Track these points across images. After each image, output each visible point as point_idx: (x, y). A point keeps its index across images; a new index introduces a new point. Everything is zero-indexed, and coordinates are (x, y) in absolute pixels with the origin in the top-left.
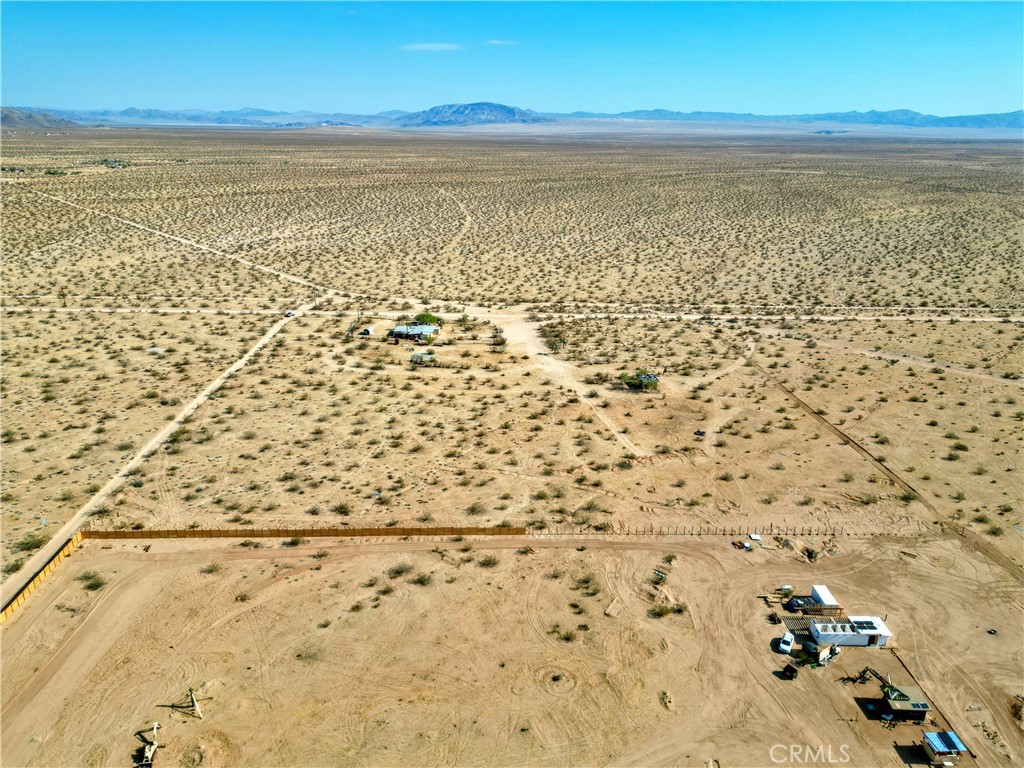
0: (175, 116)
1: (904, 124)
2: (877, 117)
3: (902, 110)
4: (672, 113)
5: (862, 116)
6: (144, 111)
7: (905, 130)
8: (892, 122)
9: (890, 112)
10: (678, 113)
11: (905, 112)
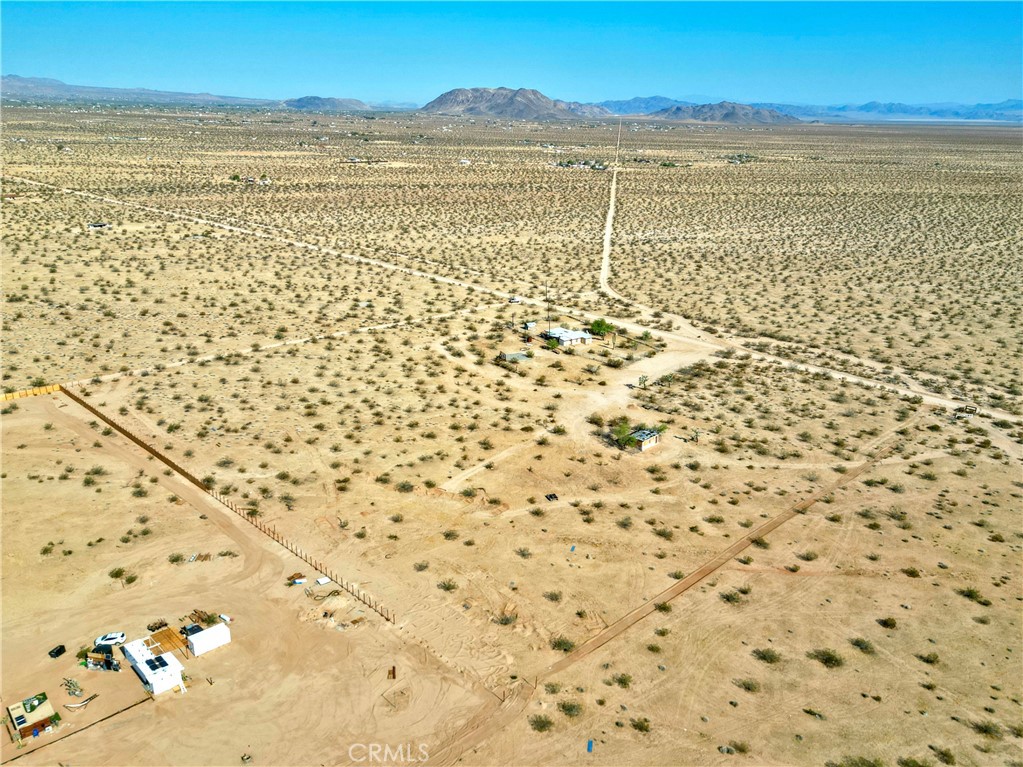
0: (918, 111)
6: (885, 105)
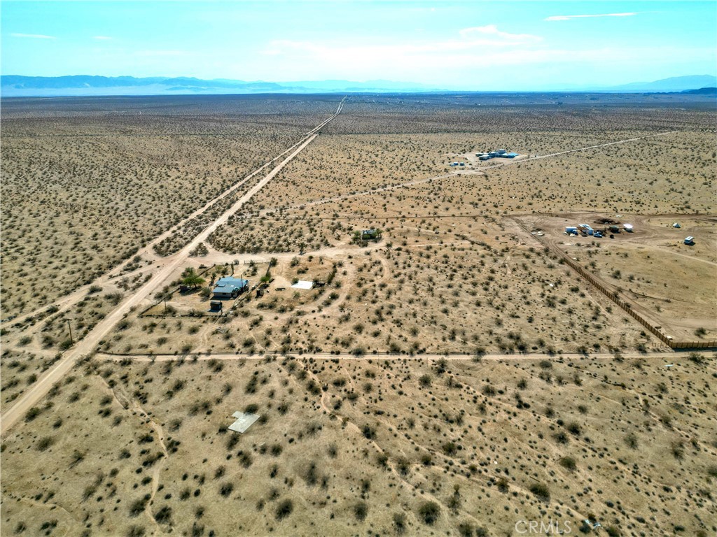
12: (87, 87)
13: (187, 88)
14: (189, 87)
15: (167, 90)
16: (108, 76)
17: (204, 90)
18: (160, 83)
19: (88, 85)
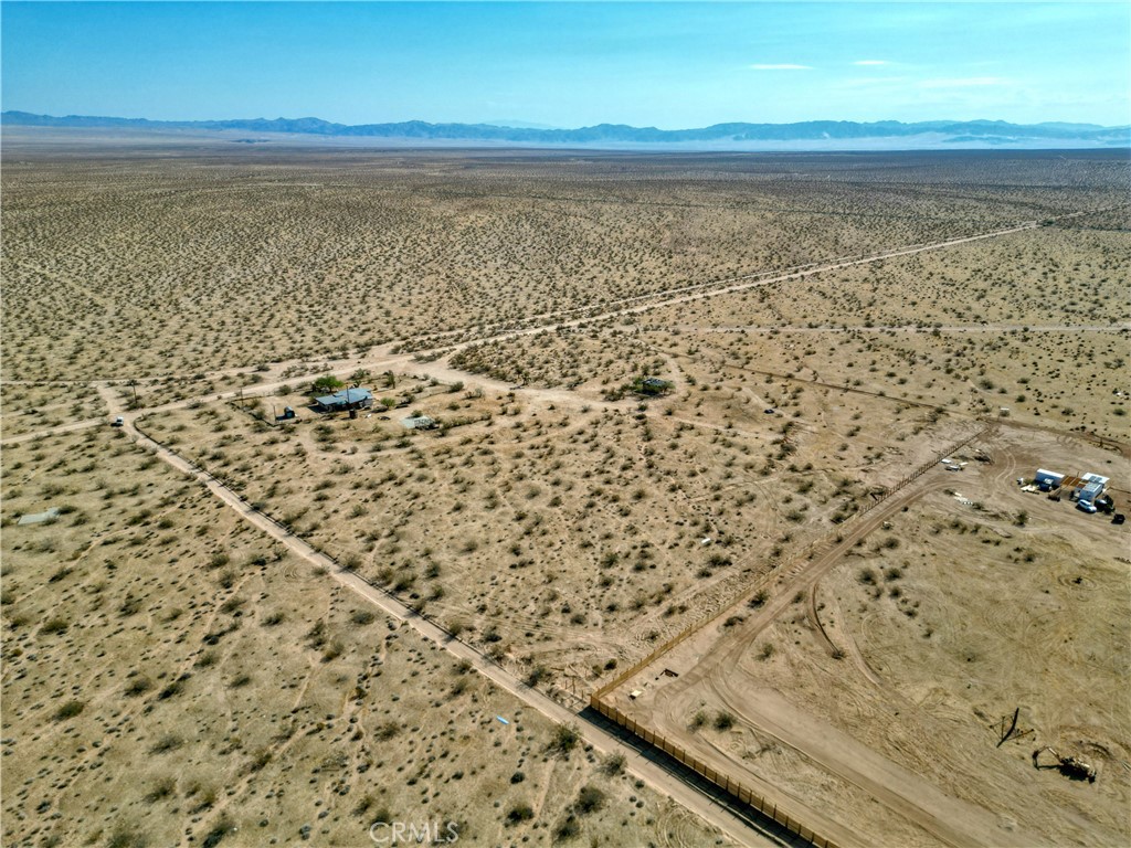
1: (316, 132)
2: (289, 126)
3: (310, 119)
4: (36, 117)
5: (271, 123)
7: (323, 139)
8: (305, 131)
9: (299, 120)
10: (45, 117)
11: (314, 120)
12: (825, 138)
13: (981, 139)
14: (985, 136)
15: (945, 141)
16: (860, 121)
17: (1012, 141)
18: (937, 130)
19: (826, 135)
